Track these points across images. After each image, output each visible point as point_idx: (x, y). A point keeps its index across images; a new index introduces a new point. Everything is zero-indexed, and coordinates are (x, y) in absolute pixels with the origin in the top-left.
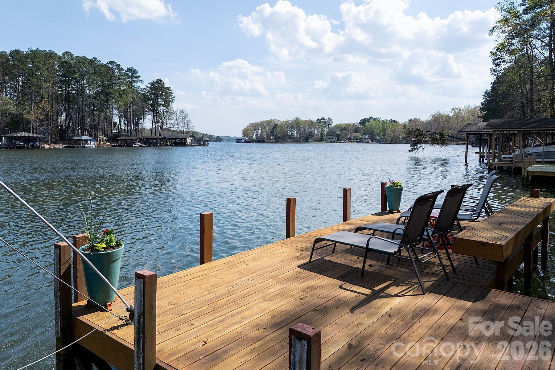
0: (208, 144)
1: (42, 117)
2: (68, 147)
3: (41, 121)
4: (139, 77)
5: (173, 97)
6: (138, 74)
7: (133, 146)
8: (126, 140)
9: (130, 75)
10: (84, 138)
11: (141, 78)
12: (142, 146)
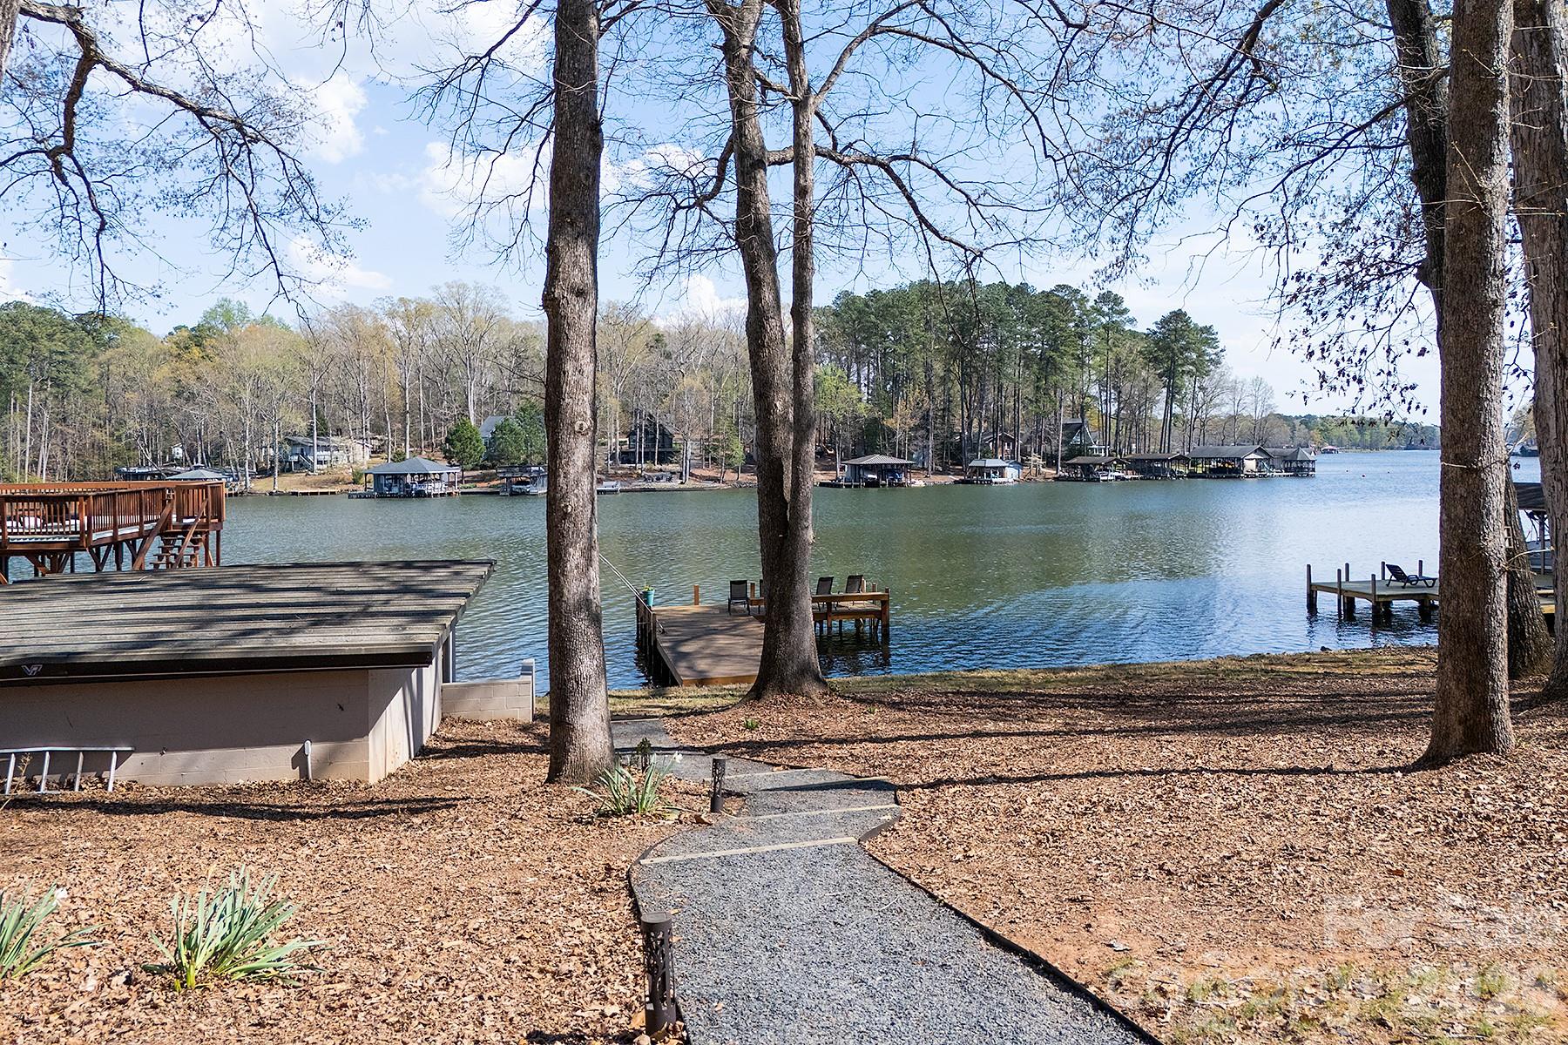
0: (1314, 470)
1: (912, 423)
2: (962, 482)
3: (911, 429)
4: (1125, 311)
5: (1219, 350)
6: (1124, 306)
7: (1098, 480)
8: (1088, 465)
9: (1105, 309)
10: (990, 463)
11: (1130, 315)
12: (1124, 479)
